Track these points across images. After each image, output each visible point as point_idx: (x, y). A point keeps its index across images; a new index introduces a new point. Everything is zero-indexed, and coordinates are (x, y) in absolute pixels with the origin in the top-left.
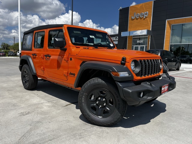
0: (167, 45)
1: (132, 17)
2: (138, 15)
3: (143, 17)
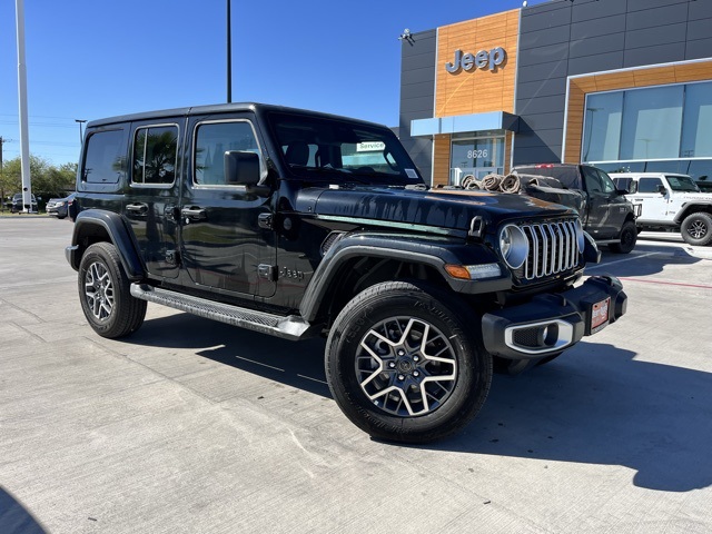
1: (448, 65)
2: (470, 60)
3: (487, 66)
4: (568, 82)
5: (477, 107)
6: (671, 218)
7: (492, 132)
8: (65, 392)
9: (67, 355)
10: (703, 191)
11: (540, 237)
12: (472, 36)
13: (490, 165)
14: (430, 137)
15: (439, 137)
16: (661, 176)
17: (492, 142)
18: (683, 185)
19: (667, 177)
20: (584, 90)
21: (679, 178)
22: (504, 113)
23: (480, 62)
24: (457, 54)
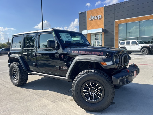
1: (89, 19)
2: (94, 18)
3: (97, 19)
4: (115, 22)
5: (96, 27)
6: (139, 50)
7: (100, 33)
10: (145, 44)
12: (94, 13)
14: (86, 34)
15: (88, 34)
16: (136, 41)
17: (99, 35)
18: (141, 42)
19: (137, 41)
20: (118, 23)
21: (140, 41)
22: (102, 29)
23: (96, 18)
24: (91, 16)
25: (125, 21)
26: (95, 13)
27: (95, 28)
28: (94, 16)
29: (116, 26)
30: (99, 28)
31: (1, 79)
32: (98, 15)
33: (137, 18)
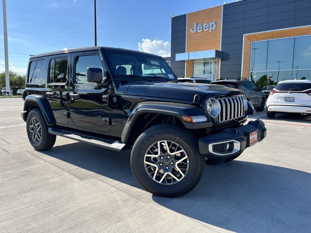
0: (246, 74)
1: (191, 30)
2: (201, 28)
3: (208, 30)
4: (244, 36)
5: (204, 48)
7: (211, 58)
8: (16, 176)
9: (18, 159)
11: (226, 104)
12: (202, 17)
13: (211, 73)
14: (184, 61)
15: (188, 61)
17: (211, 63)
20: (251, 40)
22: (216, 50)
23: (206, 28)
24: (195, 24)
25: (265, 36)
26: (205, 19)
27: (202, 50)
28: (202, 24)
29: (246, 45)
30: (210, 49)
31: (1, 138)
32: (211, 22)
33: (290, 31)
